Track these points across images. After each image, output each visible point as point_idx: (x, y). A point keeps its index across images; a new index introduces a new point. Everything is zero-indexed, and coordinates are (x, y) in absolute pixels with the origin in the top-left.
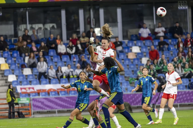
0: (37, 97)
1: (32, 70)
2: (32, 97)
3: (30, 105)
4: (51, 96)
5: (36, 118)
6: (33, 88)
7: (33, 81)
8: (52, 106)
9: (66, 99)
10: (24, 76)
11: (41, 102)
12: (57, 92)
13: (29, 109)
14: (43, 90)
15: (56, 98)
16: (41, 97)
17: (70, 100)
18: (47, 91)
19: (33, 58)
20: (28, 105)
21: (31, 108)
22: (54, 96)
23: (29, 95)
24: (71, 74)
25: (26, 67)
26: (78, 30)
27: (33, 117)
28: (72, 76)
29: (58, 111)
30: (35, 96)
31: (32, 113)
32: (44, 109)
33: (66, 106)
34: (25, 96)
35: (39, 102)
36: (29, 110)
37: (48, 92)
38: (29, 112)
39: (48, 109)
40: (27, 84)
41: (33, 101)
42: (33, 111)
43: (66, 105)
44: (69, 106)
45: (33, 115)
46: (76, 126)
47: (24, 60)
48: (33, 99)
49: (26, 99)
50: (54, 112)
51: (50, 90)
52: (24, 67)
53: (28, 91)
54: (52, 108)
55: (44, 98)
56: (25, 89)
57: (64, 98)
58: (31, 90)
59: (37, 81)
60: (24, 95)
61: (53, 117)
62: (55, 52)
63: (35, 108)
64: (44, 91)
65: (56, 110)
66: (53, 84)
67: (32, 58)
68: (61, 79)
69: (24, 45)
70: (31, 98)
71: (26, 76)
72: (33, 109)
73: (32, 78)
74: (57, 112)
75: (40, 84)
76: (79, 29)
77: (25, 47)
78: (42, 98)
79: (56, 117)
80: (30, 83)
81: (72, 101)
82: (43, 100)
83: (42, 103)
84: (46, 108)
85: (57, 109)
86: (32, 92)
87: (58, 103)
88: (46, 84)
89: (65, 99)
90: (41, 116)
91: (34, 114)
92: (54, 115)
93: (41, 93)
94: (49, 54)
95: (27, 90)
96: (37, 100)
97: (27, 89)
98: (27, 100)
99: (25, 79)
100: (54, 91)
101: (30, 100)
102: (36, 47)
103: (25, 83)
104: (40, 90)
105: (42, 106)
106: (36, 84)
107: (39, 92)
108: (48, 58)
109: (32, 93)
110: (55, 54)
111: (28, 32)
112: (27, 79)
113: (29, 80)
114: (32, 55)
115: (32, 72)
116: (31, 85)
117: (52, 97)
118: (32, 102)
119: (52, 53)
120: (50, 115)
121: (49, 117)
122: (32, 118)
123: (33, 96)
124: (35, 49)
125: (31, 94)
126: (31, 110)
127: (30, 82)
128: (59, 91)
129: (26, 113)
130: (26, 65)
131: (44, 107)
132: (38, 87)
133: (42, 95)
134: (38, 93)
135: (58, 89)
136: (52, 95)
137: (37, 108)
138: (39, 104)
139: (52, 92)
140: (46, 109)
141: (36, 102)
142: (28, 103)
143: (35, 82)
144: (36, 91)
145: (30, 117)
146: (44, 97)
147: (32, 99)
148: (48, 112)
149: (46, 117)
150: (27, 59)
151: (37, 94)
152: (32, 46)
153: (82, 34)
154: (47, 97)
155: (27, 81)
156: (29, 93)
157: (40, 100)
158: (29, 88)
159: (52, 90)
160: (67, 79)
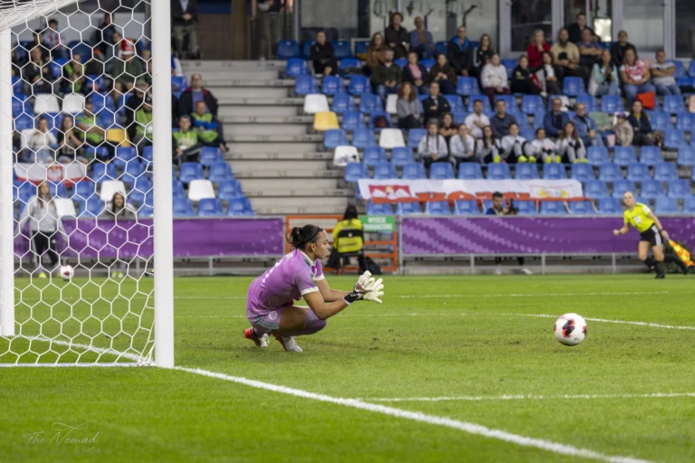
0: (417, 214)
1: (406, 135)
2: (401, 214)
3: (394, 236)
4: (458, 213)
5: (413, 275)
6: (406, 188)
7: (408, 166)
8: (459, 244)
9: (501, 223)
10: (383, 151)
11: (426, 229)
12: (475, 204)
13: (392, 248)
14: (435, 194)
15: (473, 220)
16: (428, 214)
17: (512, 227)
18: (446, 197)
19: (411, 98)
20: (389, 237)
21: (398, 245)
22: (466, 215)
23: (393, 206)
24: (519, 151)
25: (388, 125)
26: (546, 23)
27: (404, 274)
28: (522, 159)
29: (476, 259)
30: (411, 211)
31: (401, 261)
32: (436, 250)
33: (500, 244)
34: (382, 211)
35: (423, 229)
36: (392, 252)
37: (450, 203)
38: (393, 259)
39: (448, 253)
40: (388, 176)
41: (406, 227)
42: (402, 256)
43: (502, 241)
44: (509, 244)
45: (402, 268)
46: (525, 306)
47: (384, 105)
48: (406, 221)
49: (384, 219)
50: (466, 262)
51: (456, 194)
52: (383, 124)
53: (392, 196)
54: (459, 248)
55: (437, 219)
56: (382, 188)
57: (496, 221)
58: (402, 194)
59: (418, 167)
60: (379, 206)
61: (461, 274)
62: (476, 85)
63: (410, 246)
64: (438, 197)
65: (472, 256)
66: (467, 177)
67: (406, 97)
68: (490, 165)
69: (387, 61)
70: (398, 217)
71: (389, 150)
72: (404, 250)
73: (403, 159)
74: (472, 261)
75: (428, 176)
76: (550, 20)
77: (388, 65)
78: (431, 219)
79: (469, 274)
80: (399, 171)
81: (518, 230)
82: (432, 225)
83: (432, 232)
84: (441, 247)
85: (473, 251)
86: (403, 200)
87: (477, 234)
88: (445, 177)
89: (498, 224)
90: (424, 270)
91: (405, 263)
92: (465, 269)
93: (428, 204)
94: (459, 91)
95: (388, 194)
96: (417, 222)
97: (389, 190)
98: (388, 222)
99: (383, 161)
100: (468, 198)
101: (397, 223)
102: (422, 68)
103: (384, 171)
104: (428, 194)
105: (429, 241)
106: (417, 177)
107: (423, 199)
108: (456, 101)
109: (402, 203)
110: (476, 91)
111: (402, 19)
112: (389, 160)
113: (394, 162)
114: (407, 88)
115: (406, 142)
116: (400, 178)
117: (460, 215)
118: (401, 230)
119: (466, 86)
120: (452, 269)
121: (448, 274)
122: (399, 275)
123: (405, 210)
124: (417, 73)
125: (400, 205)
126: (398, 252)
127: (400, 168)
128: (482, 198)
129: (381, 261)
130: (389, 118)
131: (436, 245)
132: (420, 186)
133: (433, 210)
134: (421, 202)
135: (478, 194)
136: (462, 211)
137: (416, 248)
138: (423, 237)
139: (460, 201)
140: (442, 252)
141: (412, 228)
142: (391, 232)
143: (412, 171)
144: (414, 196)
145: (394, 273)
146: (437, 215)
147: (401, 220)
148: (446, 259)
149: (441, 275)
150: (392, 101)
151: (417, 204)
152: (409, 63)
153: (560, 33)
154: (447, 215)
155: (389, 167)
156: (394, 203)
157: (425, 224)
158: (396, 188)
159: (462, 197)
160: (507, 166)
